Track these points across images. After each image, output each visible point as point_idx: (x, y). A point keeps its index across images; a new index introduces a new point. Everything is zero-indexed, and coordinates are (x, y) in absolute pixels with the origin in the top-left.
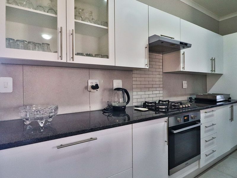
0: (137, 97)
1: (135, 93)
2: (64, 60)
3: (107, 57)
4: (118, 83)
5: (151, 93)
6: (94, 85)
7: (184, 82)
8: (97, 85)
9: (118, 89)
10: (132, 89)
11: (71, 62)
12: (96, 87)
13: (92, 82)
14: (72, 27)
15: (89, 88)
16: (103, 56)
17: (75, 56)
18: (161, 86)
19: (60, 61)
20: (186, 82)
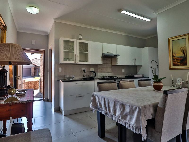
0: (100, 75)
1: (99, 73)
2: (76, 63)
3: (88, 61)
4: (92, 69)
5: (106, 73)
6: (84, 70)
7: (122, 69)
8: (85, 70)
9: (92, 71)
10: (98, 72)
11: (78, 63)
12: (84, 71)
13: (83, 69)
14: (78, 54)
15: (82, 71)
16: (86, 61)
17: (79, 62)
18: (111, 71)
19: (75, 63)
20: (124, 69)
